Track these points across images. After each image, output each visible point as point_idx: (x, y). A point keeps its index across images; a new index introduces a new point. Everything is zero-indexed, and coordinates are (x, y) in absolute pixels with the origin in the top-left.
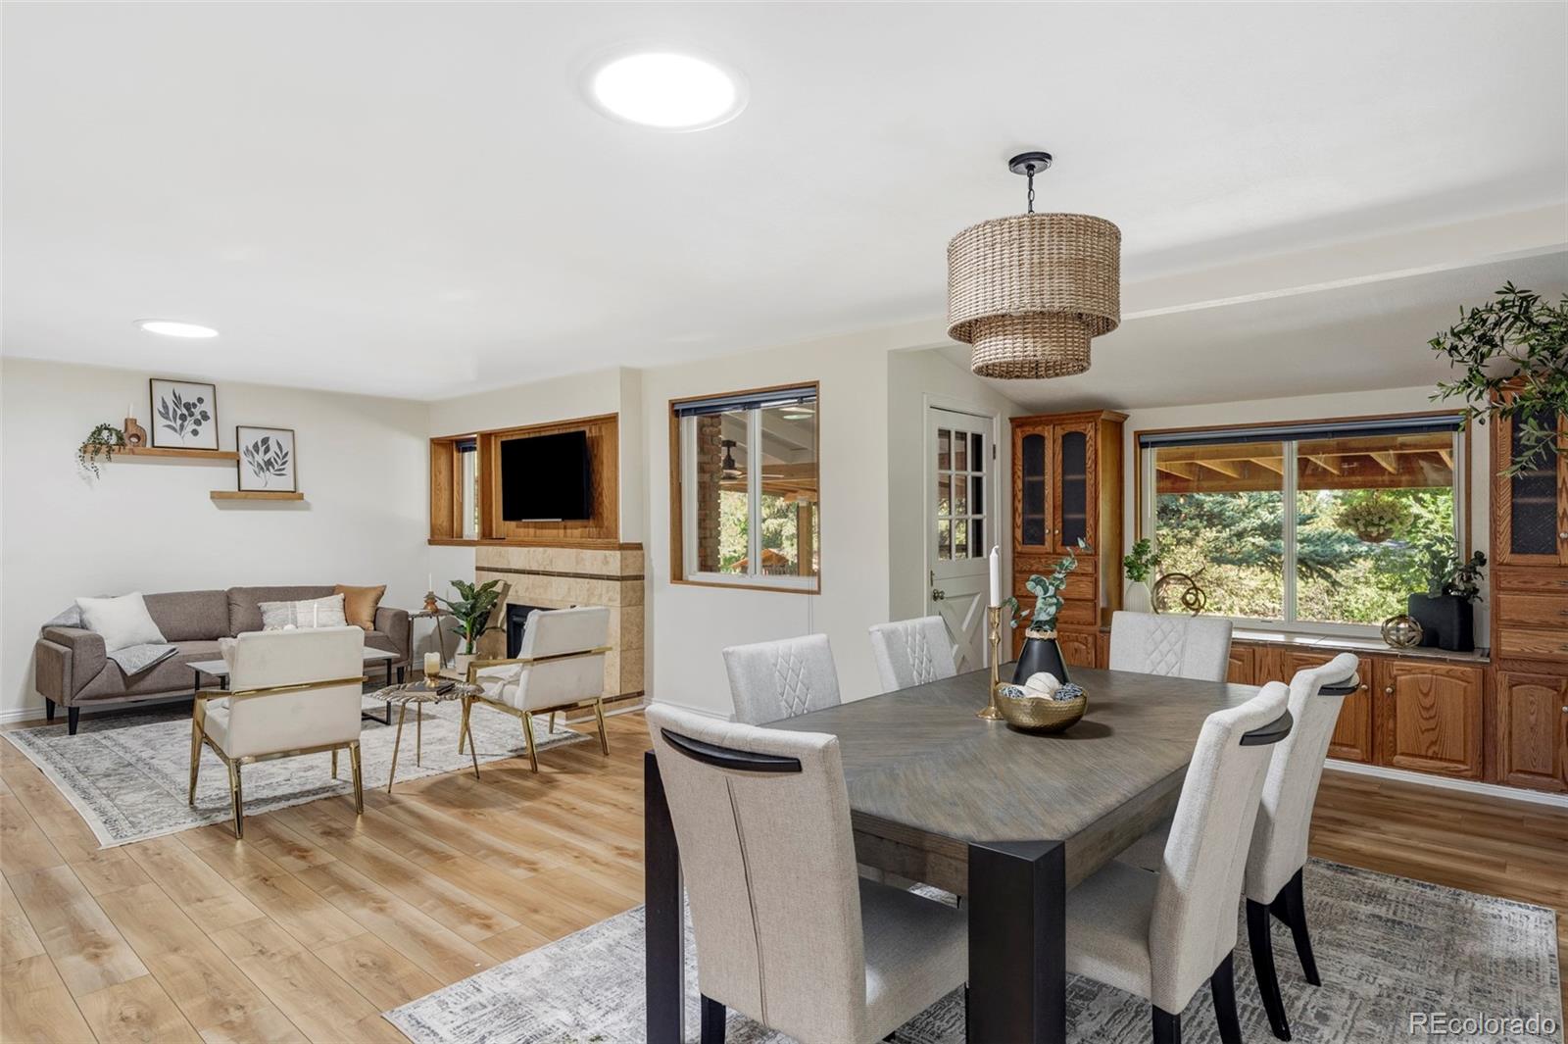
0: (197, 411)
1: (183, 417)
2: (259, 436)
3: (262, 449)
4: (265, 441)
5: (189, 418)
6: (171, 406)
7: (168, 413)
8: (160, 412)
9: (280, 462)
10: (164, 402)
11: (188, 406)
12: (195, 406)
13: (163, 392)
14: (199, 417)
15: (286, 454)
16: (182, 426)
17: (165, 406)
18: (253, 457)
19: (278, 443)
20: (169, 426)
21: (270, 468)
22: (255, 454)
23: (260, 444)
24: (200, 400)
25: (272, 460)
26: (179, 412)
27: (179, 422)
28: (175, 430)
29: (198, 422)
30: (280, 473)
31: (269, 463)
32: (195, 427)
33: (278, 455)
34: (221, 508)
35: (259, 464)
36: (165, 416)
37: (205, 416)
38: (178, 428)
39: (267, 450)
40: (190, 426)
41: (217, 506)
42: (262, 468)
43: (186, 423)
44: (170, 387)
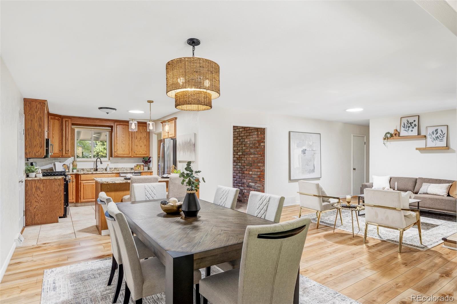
0: (413, 125)
1: (409, 127)
2: (434, 129)
3: (435, 133)
4: (436, 130)
5: (410, 127)
6: (406, 124)
7: (405, 126)
8: (403, 126)
9: (441, 137)
10: (404, 123)
11: (411, 123)
12: (413, 123)
13: (404, 121)
14: (414, 126)
15: (444, 134)
16: (408, 129)
17: (404, 124)
18: (432, 136)
19: (441, 130)
20: (405, 130)
21: (438, 139)
22: (432, 135)
23: (434, 132)
24: (414, 121)
25: (439, 136)
26: (408, 126)
27: (408, 128)
28: (406, 131)
29: (413, 128)
30: (441, 140)
31: (437, 137)
32: (412, 129)
33: (441, 134)
35: (433, 138)
36: (404, 127)
37: (415, 125)
38: (407, 130)
39: (437, 133)
40: (411, 129)
42: (435, 140)
43: (409, 128)
44: (406, 119)
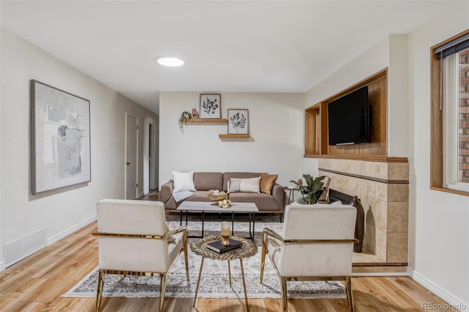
0: (214, 105)
1: (210, 107)
2: (235, 112)
3: (236, 118)
4: (238, 114)
5: (212, 107)
6: (206, 103)
7: (205, 106)
8: (203, 106)
9: (243, 122)
10: (204, 102)
11: (212, 103)
12: (214, 102)
13: (204, 98)
14: (215, 107)
15: (245, 119)
16: (209, 110)
17: (204, 104)
18: (233, 121)
19: (242, 115)
20: (205, 111)
21: (239, 125)
22: (234, 120)
23: (236, 116)
24: (216, 100)
25: (240, 122)
26: (209, 105)
27: (208, 109)
28: (207, 112)
29: (214, 109)
30: (243, 127)
31: (239, 123)
32: (214, 110)
33: (242, 120)
34: (222, 141)
35: (235, 124)
36: (204, 107)
37: (217, 106)
38: (208, 111)
39: (238, 118)
40: (212, 110)
41: (221, 140)
42: (236, 125)
43: (210, 109)
44: (206, 96)
